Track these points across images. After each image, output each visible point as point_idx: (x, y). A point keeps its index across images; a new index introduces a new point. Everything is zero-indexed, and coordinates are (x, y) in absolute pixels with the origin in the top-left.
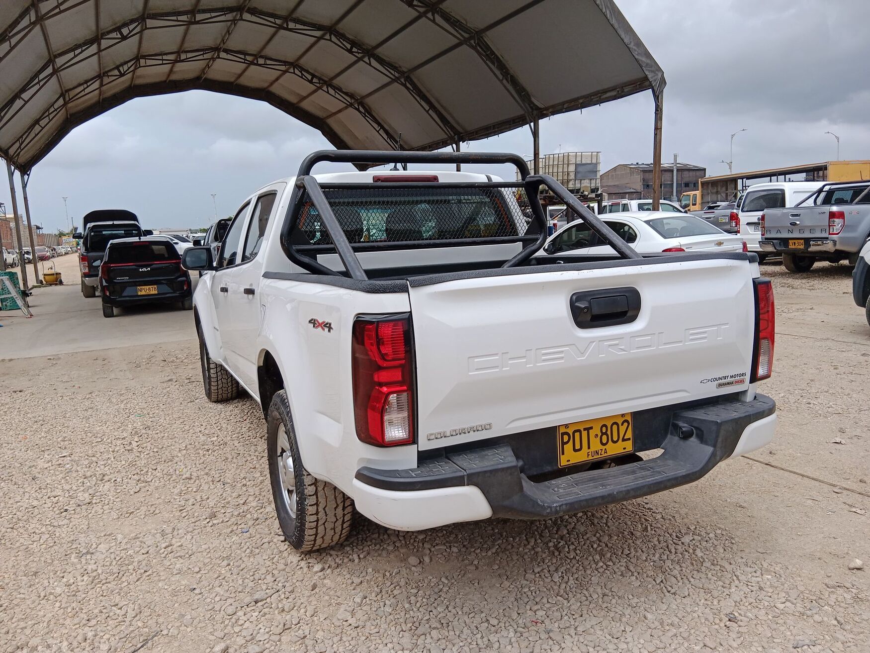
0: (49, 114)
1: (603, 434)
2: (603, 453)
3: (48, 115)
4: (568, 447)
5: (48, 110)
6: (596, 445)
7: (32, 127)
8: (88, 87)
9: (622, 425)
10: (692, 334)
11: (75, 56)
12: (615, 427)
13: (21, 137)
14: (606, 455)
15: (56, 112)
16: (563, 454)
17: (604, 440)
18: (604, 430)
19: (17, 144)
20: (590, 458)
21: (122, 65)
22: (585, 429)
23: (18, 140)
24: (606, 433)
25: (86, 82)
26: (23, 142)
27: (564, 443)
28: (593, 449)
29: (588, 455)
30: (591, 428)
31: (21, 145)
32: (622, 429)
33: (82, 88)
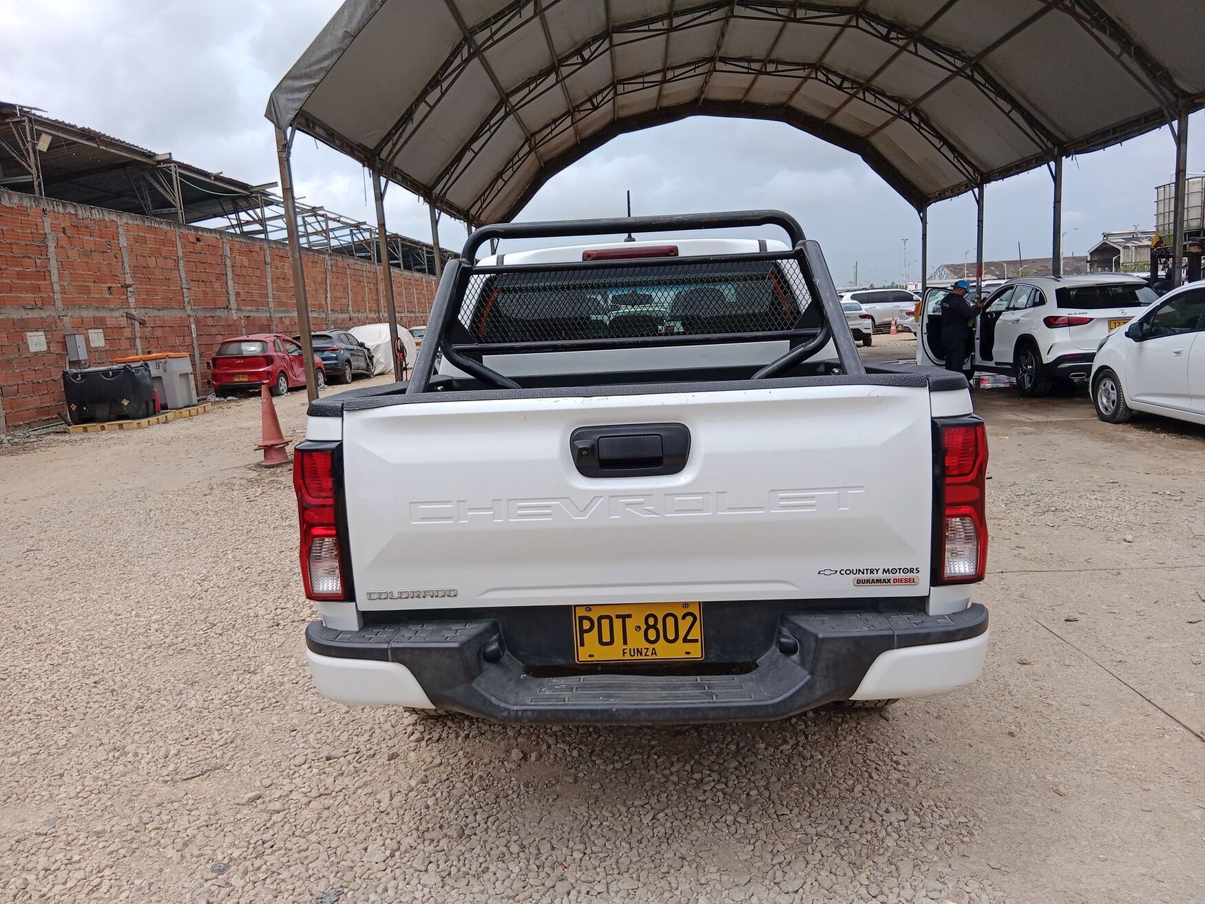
0: (513, 165)
1: (648, 627)
2: (649, 653)
3: (512, 167)
4: (591, 638)
5: (512, 160)
6: (637, 640)
7: (495, 181)
8: (556, 127)
9: (684, 618)
10: (783, 499)
11: (530, 92)
12: (670, 621)
13: (484, 194)
14: (654, 657)
15: (520, 162)
16: (582, 644)
17: (652, 634)
18: (651, 621)
19: (479, 204)
20: (627, 657)
21: (595, 95)
22: (618, 617)
23: (480, 198)
24: (655, 627)
25: (554, 121)
26: (484, 201)
27: (583, 632)
28: (632, 644)
29: (624, 653)
30: (630, 616)
31: (482, 204)
32: (684, 626)
33: (549, 130)
